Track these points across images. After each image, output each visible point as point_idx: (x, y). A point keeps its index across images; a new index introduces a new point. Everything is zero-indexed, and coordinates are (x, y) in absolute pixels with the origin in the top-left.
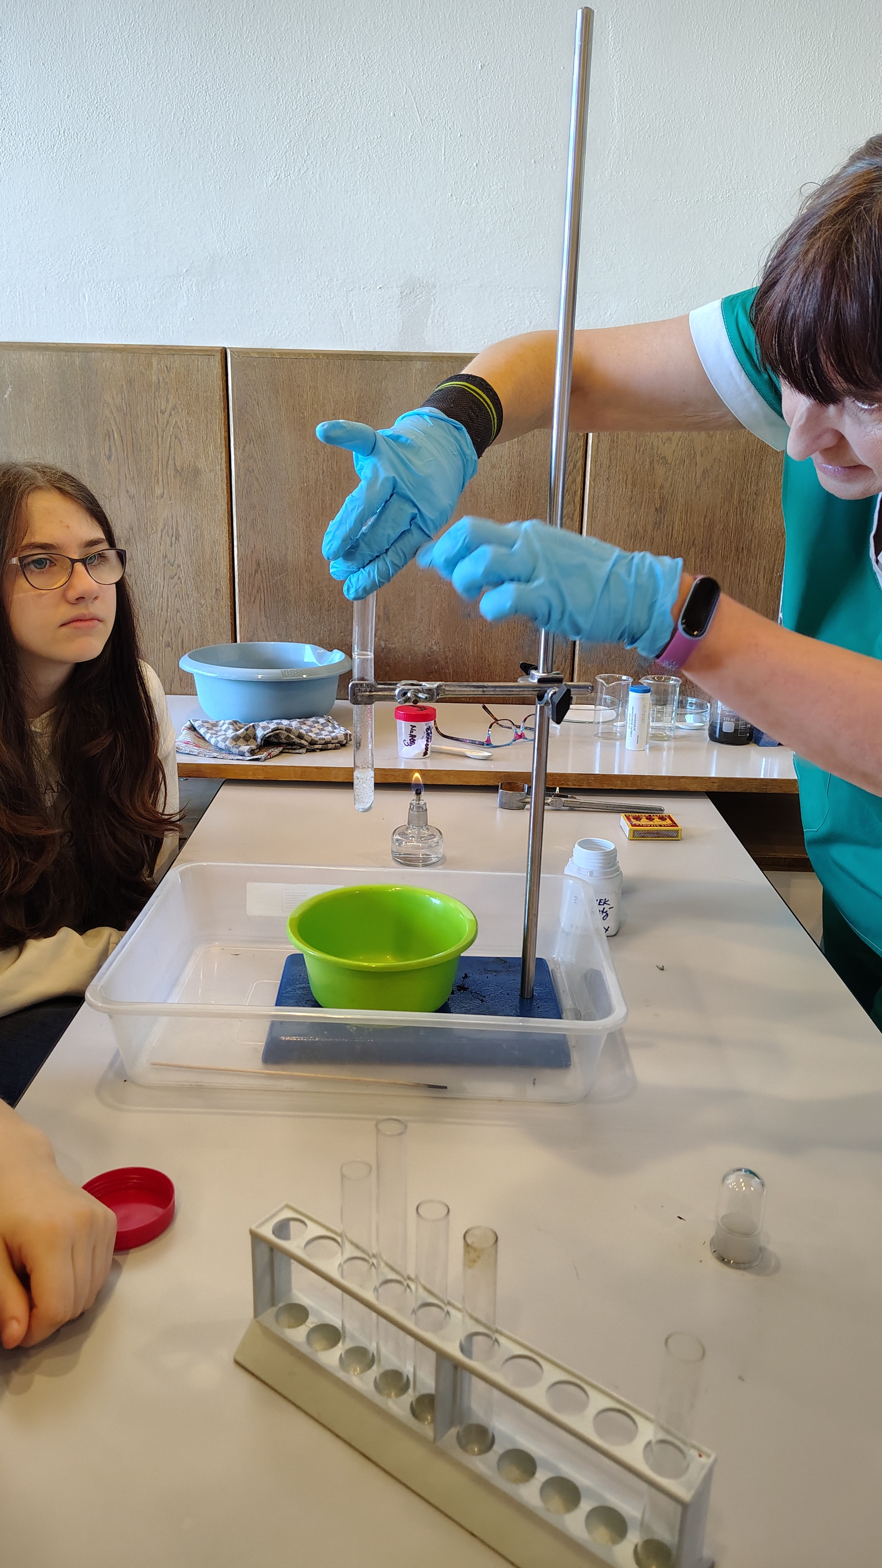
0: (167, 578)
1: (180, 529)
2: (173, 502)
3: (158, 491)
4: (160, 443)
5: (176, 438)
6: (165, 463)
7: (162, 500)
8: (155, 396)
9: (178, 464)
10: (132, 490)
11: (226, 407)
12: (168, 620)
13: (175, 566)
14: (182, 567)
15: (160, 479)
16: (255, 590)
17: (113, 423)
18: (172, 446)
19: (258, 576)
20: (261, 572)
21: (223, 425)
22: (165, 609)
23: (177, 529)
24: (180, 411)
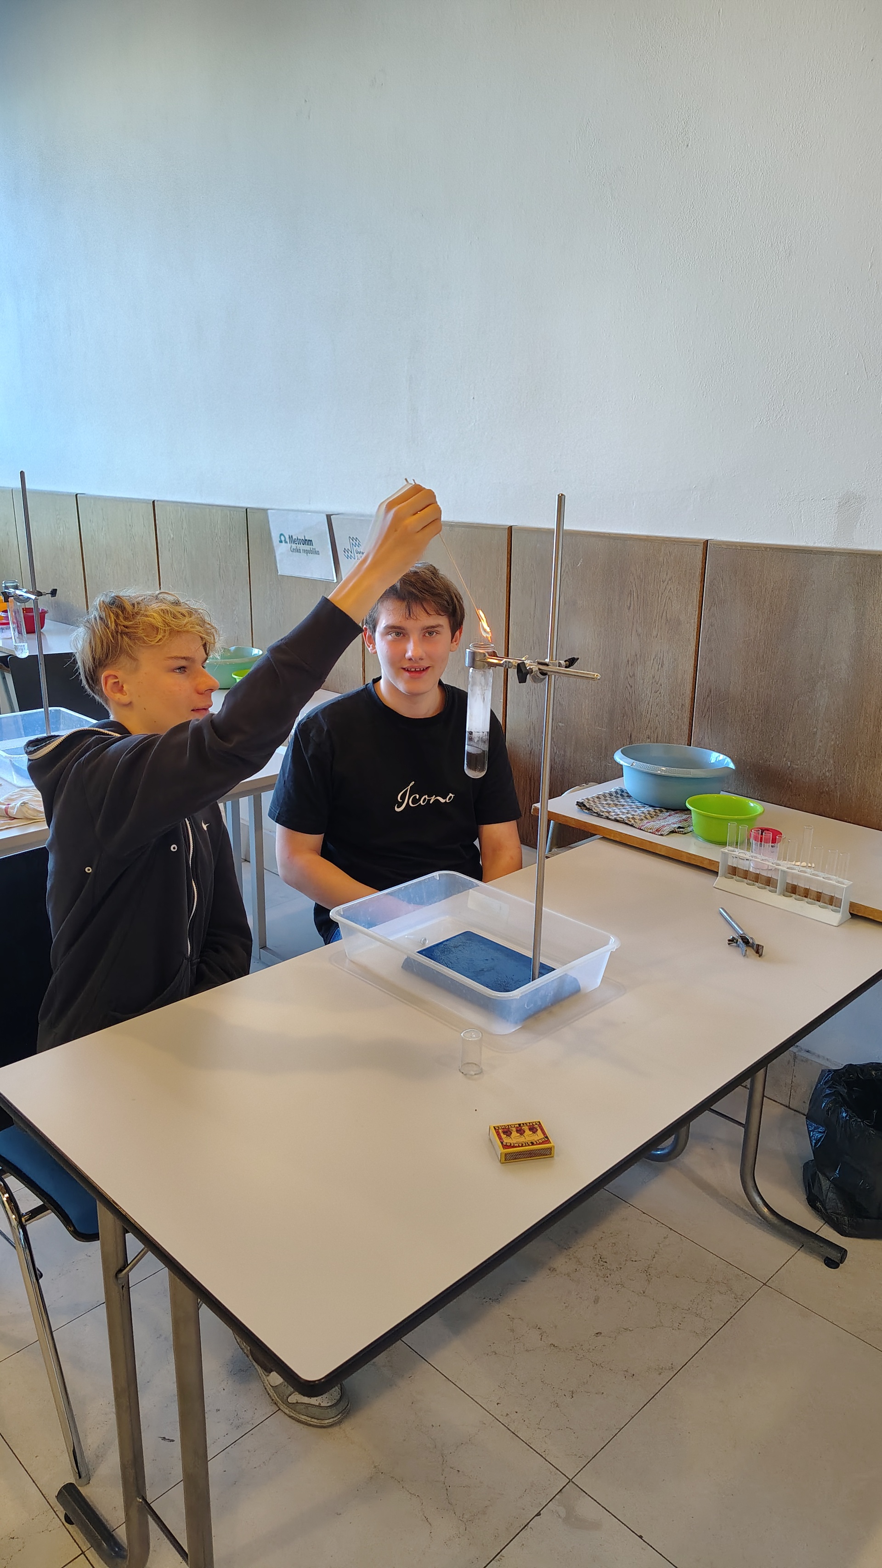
0: (653, 691)
1: (664, 659)
2: (662, 641)
3: (655, 633)
4: (659, 601)
5: (669, 598)
6: (661, 615)
7: (656, 639)
8: (660, 570)
9: (668, 617)
10: (640, 630)
11: (703, 580)
12: (650, 721)
13: (659, 684)
14: (663, 686)
15: (657, 624)
16: (706, 710)
17: (634, 586)
18: (666, 604)
19: (709, 699)
20: (711, 697)
21: (699, 593)
22: (649, 713)
23: (663, 661)
24: (674, 581)
